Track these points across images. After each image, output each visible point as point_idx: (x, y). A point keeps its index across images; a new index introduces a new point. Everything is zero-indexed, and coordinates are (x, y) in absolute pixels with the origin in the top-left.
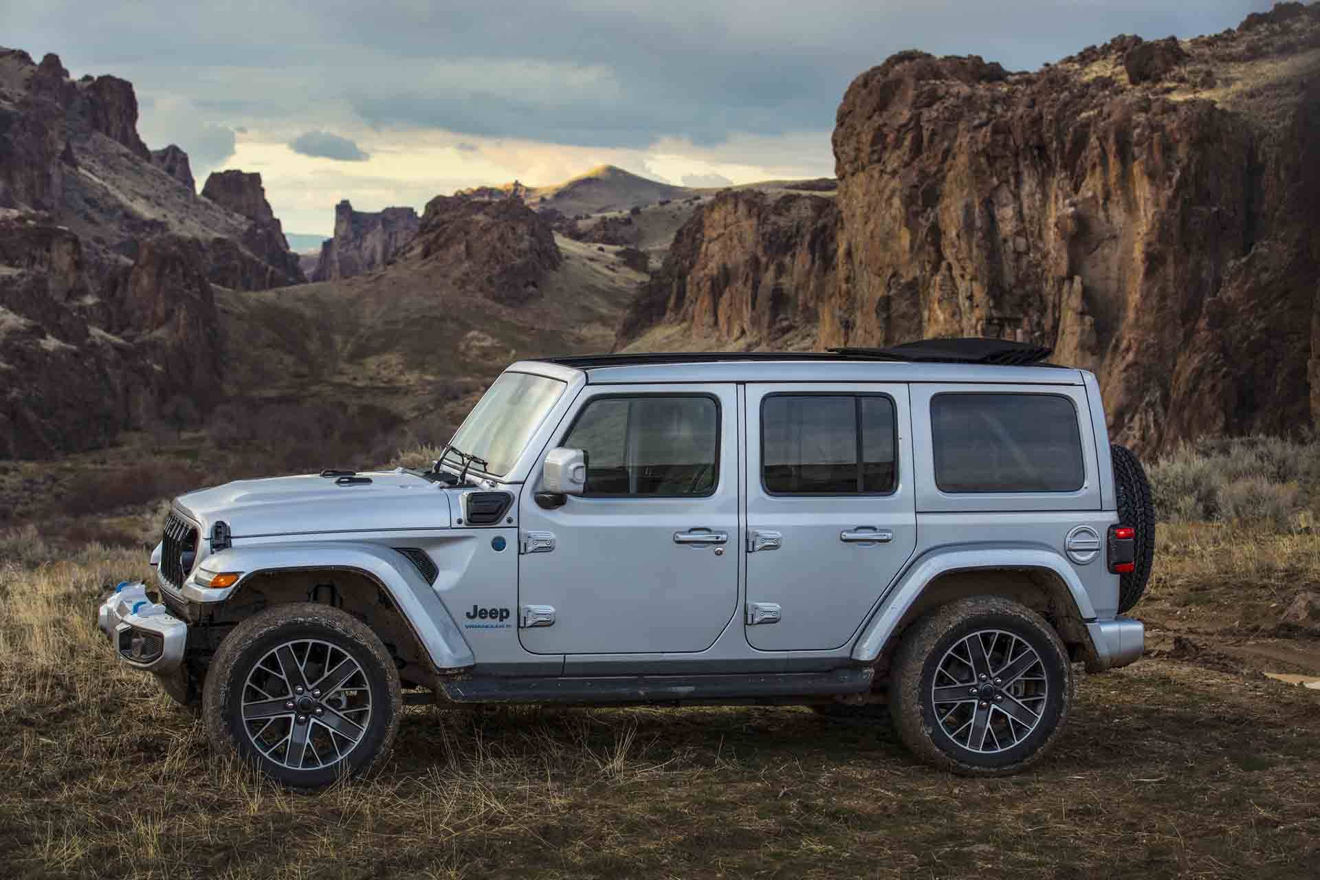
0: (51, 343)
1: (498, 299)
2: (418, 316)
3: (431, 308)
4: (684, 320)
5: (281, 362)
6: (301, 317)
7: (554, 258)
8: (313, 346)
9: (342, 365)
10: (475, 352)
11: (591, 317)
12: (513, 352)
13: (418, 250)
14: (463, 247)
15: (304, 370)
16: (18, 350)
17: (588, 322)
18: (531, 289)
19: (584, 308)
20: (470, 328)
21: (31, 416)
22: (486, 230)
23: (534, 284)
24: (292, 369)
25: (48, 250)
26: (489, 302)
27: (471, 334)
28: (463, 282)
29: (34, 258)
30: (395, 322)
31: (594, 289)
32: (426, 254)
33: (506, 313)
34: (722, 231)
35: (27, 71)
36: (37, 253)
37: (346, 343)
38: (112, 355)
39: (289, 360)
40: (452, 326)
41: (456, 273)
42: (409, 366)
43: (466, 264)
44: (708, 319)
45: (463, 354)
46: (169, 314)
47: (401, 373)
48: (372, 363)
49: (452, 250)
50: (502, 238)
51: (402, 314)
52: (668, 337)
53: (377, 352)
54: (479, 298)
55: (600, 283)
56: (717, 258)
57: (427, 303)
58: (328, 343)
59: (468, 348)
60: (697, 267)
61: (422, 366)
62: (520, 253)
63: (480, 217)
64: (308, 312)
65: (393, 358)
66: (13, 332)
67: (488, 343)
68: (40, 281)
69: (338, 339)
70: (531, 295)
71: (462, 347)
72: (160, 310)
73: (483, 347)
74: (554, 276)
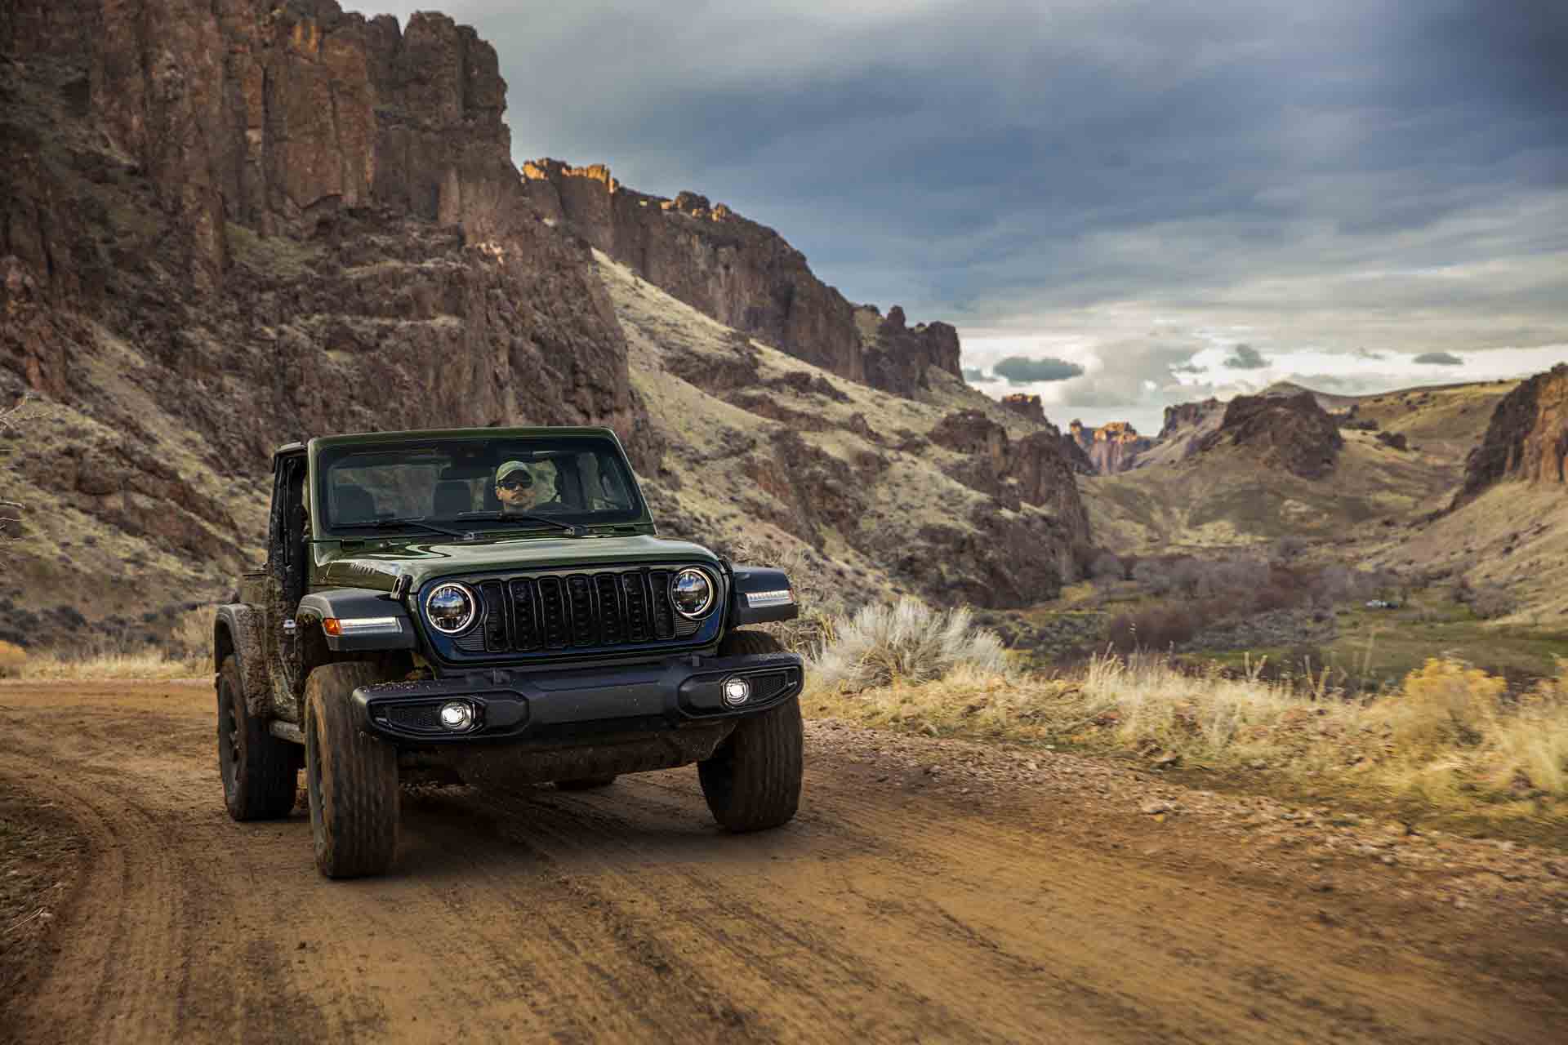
0: (1007, 513)
1: (1301, 474)
2: (1237, 490)
3: (1249, 483)
4: (1524, 477)
5: (1134, 530)
6: (1142, 494)
7: (1339, 443)
8: (1157, 517)
9: (1184, 531)
10: (1293, 517)
11: (1382, 487)
12: (1325, 516)
13: (1228, 439)
14: (1268, 434)
15: (1156, 536)
16: (987, 519)
17: (1379, 490)
18: (1326, 466)
19: (1373, 480)
20: (1285, 498)
21: (1007, 573)
22: (1286, 419)
23: (1329, 462)
24: (1144, 536)
25: (985, 439)
26: (1295, 477)
27: (1288, 503)
28: (1270, 463)
29: (974, 447)
30: (1220, 496)
31: (1377, 465)
32: (1236, 441)
33: (1311, 486)
34: (1558, 400)
35: (878, 321)
36: (976, 442)
37: (1182, 513)
38: (1039, 524)
39: (1141, 528)
40: (1270, 497)
41: (1265, 455)
42: (1241, 530)
43: (1272, 448)
44: (1554, 475)
45: (1282, 518)
46: (1051, 493)
47: (1236, 535)
48: (1209, 529)
49: (1260, 437)
50: (1299, 425)
51: (1223, 490)
52: (1514, 493)
53: (1209, 519)
54: (1287, 474)
55: (1378, 460)
56: (1555, 422)
57: (1244, 480)
58: (1168, 514)
59: (1287, 514)
60: (1535, 431)
61: (1251, 530)
62: (1316, 437)
63: (1280, 410)
64: (1147, 491)
65: (1226, 525)
66: (979, 504)
67: (1303, 509)
68: (985, 463)
69: (1176, 510)
70: (1328, 471)
71: (1282, 513)
72: (1043, 490)
73: (1299, 514)
74: (1341, 455)
